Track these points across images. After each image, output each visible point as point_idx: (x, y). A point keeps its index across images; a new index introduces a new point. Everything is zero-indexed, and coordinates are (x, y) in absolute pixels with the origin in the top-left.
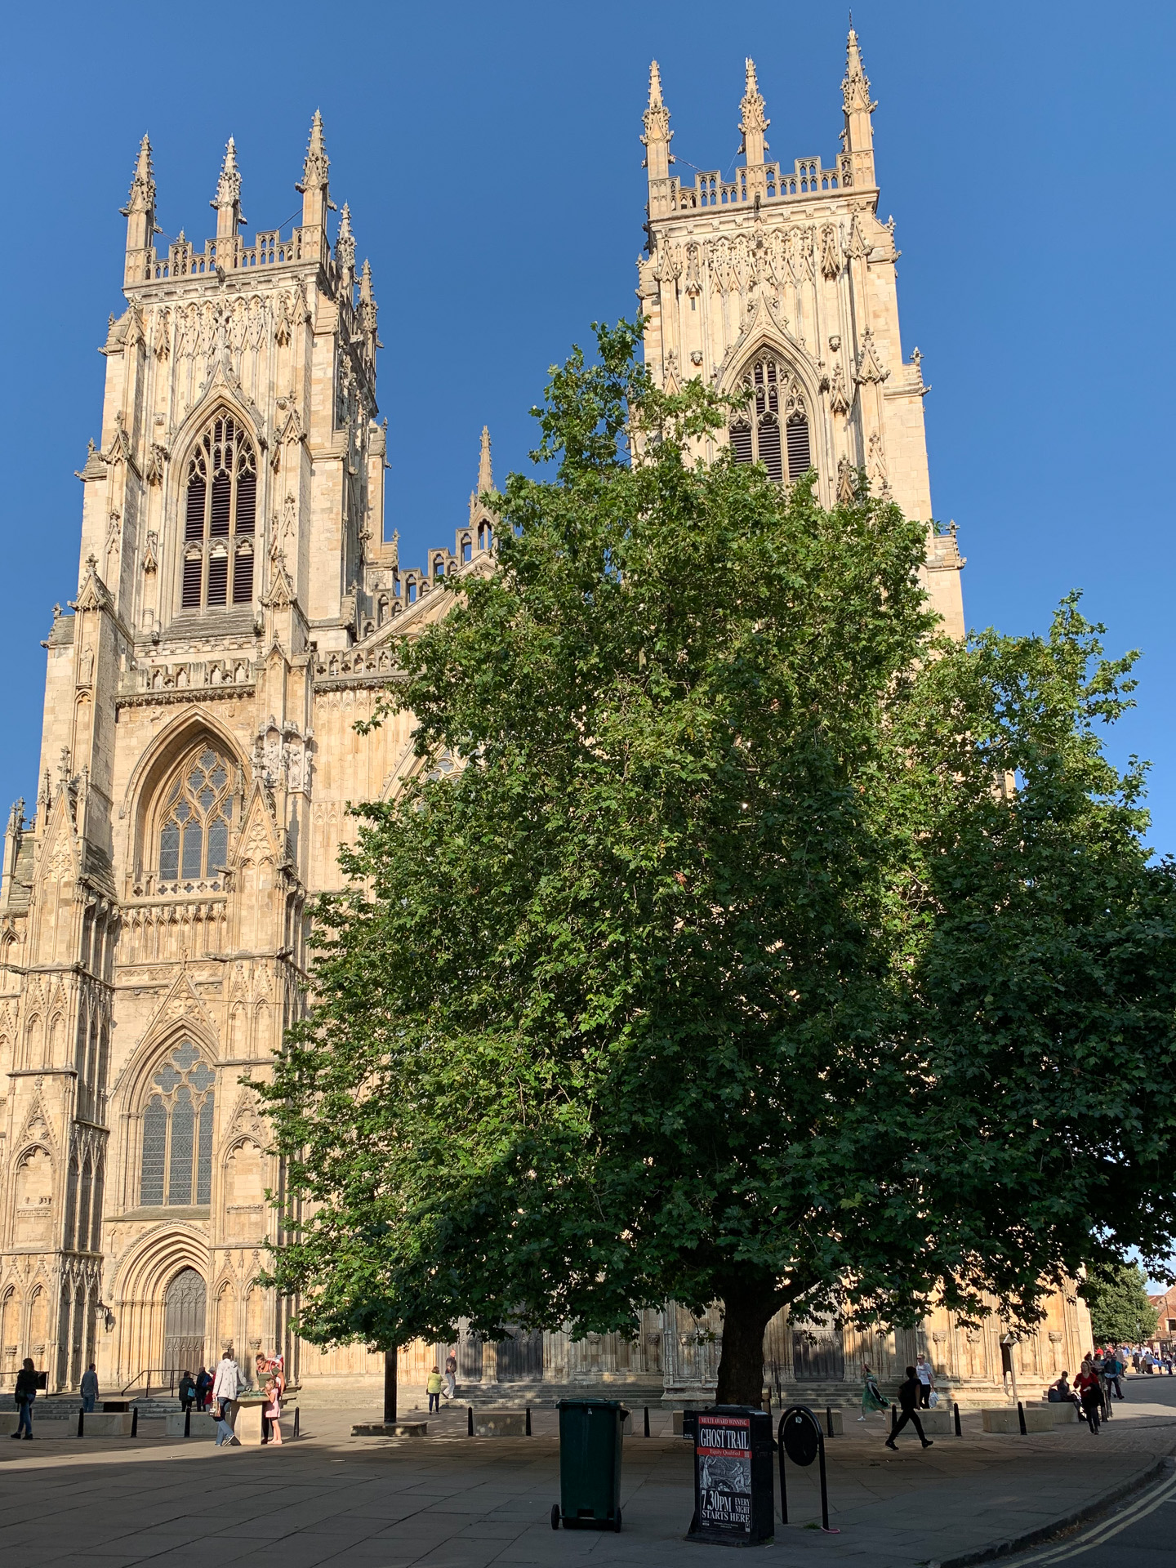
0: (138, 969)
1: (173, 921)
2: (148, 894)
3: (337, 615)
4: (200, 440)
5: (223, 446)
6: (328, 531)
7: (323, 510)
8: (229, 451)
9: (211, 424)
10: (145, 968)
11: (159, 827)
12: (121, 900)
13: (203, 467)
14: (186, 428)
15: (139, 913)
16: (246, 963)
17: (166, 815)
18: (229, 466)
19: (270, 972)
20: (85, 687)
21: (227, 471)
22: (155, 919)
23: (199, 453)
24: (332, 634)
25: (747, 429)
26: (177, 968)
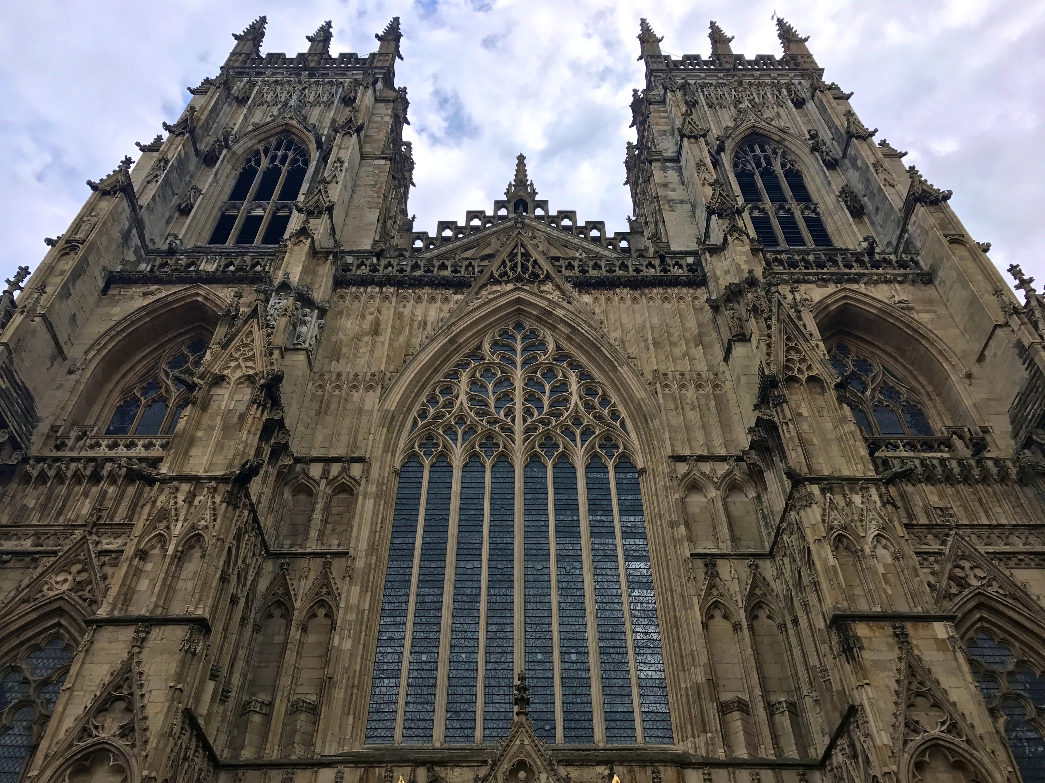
0: (20, 531)
1: (96, 478)
2: (72, 450)
4: (261, 147)
5: (280, 153)
7: (366, 185)
8: (285, 157)
9: (274, 141)
10: (31, 531)
11: (115, 400)
12: (34, 452)
13: (258, 163)
14: (250, 135)
15: (50, 467)
16: (185, 487)
17: (128, 391)
18: (283, 162)
19: (218, 499)
20: (78, 242)
21: (280, 166)
22: (70, 474)
23: (257, 153)
25: (751, 176)
26: (78, 534)
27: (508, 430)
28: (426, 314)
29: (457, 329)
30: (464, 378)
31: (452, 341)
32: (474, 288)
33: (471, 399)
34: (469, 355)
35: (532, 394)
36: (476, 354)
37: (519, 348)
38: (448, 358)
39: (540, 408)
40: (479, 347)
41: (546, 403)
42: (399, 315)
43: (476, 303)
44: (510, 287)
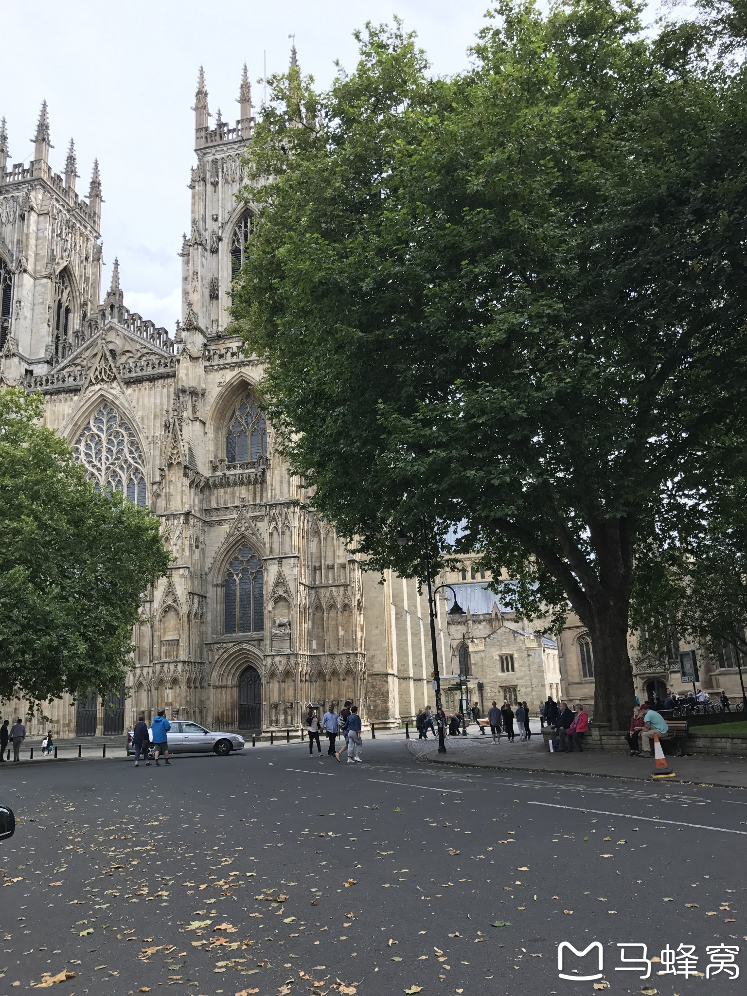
3: (43, 356)
6: (42, 314)
24: (40, 365)
25: (239, 251)
27: (99, 470)
28: (64, 410)
29: (76, 419)
30: (83, 443)
31: (75, 425)
32: (83, 391)
33: (86, 454)
34: (84, 429)
35: (109, 449)
36: (88, 428)
37: (105, 421)
38: (75, 433)
39: (112, 456)
40: (89, 423)
41: (115, 452)
42: (54, 411)
43: (85, 399)
44: (98, 387)
